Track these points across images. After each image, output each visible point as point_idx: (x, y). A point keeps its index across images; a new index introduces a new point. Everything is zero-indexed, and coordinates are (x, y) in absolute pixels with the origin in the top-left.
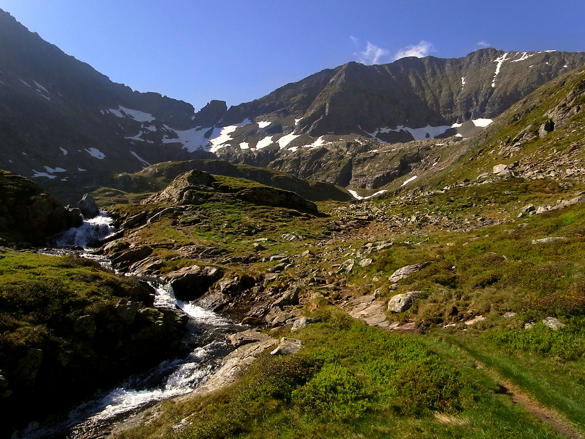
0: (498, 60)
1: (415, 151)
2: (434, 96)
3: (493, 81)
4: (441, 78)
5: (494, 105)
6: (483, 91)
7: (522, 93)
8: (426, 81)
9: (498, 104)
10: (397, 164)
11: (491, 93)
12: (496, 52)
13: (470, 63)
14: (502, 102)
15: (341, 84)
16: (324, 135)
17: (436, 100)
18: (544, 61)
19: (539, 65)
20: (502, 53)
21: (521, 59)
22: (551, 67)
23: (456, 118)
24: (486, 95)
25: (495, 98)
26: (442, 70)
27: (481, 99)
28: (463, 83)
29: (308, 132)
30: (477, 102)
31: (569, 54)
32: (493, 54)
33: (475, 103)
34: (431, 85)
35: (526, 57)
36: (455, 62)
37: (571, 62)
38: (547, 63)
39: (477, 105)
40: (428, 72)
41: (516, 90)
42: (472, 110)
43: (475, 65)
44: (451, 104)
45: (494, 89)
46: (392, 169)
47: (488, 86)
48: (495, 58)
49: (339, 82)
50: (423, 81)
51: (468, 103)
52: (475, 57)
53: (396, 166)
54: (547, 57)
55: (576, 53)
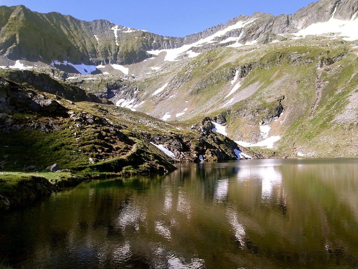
0: (113, 29)
1: (113, 82)
2: (82, 43)
3: (116, 41)
4: (81, 32)
5: (123, 57)
6: (113, 47)
7: (137, 52)
8: (73, 32)
9: (125, 57)
10: (105, 90)
11: (118, 49)
12: (110, 24)
13: (96, 27)
14: (127, 56)
15: (22, 21)
16: (20, 60)
17: (84, 47)
18: (142, 36)
19: (141, 38)
20: (114, 25)
21: (128, 31)
22: (147, 40)
23: (100, 62)
24: (115, 50)
25: (122, 53)
26: (80, 26)
27: (113, 52)
28: (97, 39)
29: (5, 55)
30: (111, 53)
31: (155, 35)
32: (109, 24)
33: (110, 54)
34: (77, 36)
35: (131, 31)
36: (87, 24)
37: (157, 40)
38: (144, 37)
39: (112, 55)
40: (72, 26)
41: (133, 50)
42: (109, 58)
43: (100, 29)
44: (94, 52)
45: (119, 47)
46: (103, 92)
47: (115, 45)
48: (111, 27)
49: (21, 19)
50: (71, 32)
51: (106, 53)
52: (99, 24)
53: (106, 91)
54: (144, 34)
55: (158, 35)
